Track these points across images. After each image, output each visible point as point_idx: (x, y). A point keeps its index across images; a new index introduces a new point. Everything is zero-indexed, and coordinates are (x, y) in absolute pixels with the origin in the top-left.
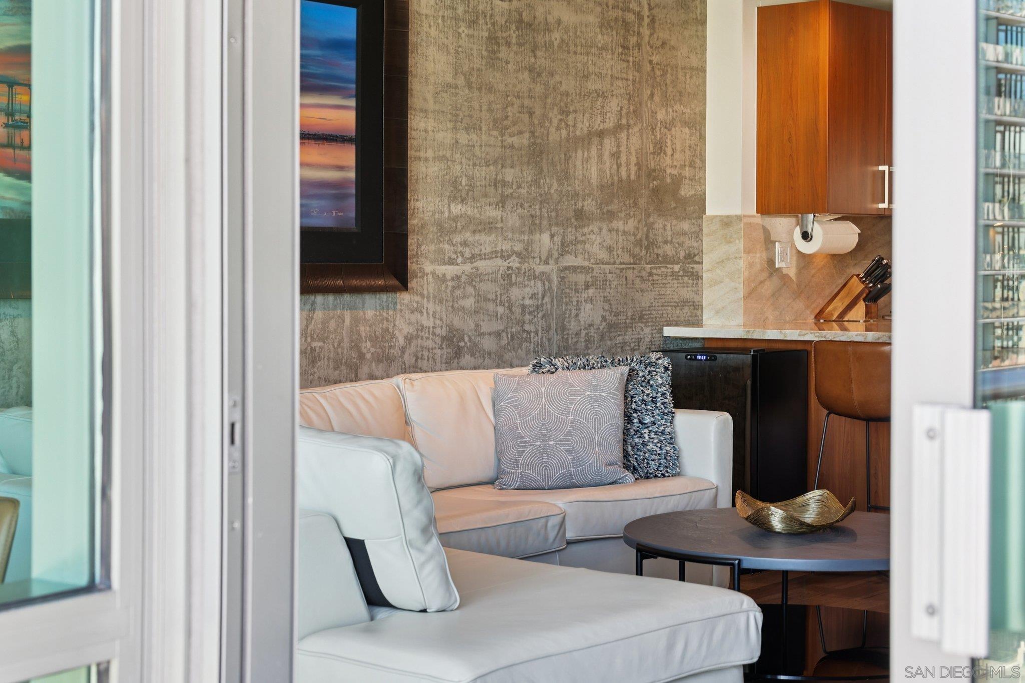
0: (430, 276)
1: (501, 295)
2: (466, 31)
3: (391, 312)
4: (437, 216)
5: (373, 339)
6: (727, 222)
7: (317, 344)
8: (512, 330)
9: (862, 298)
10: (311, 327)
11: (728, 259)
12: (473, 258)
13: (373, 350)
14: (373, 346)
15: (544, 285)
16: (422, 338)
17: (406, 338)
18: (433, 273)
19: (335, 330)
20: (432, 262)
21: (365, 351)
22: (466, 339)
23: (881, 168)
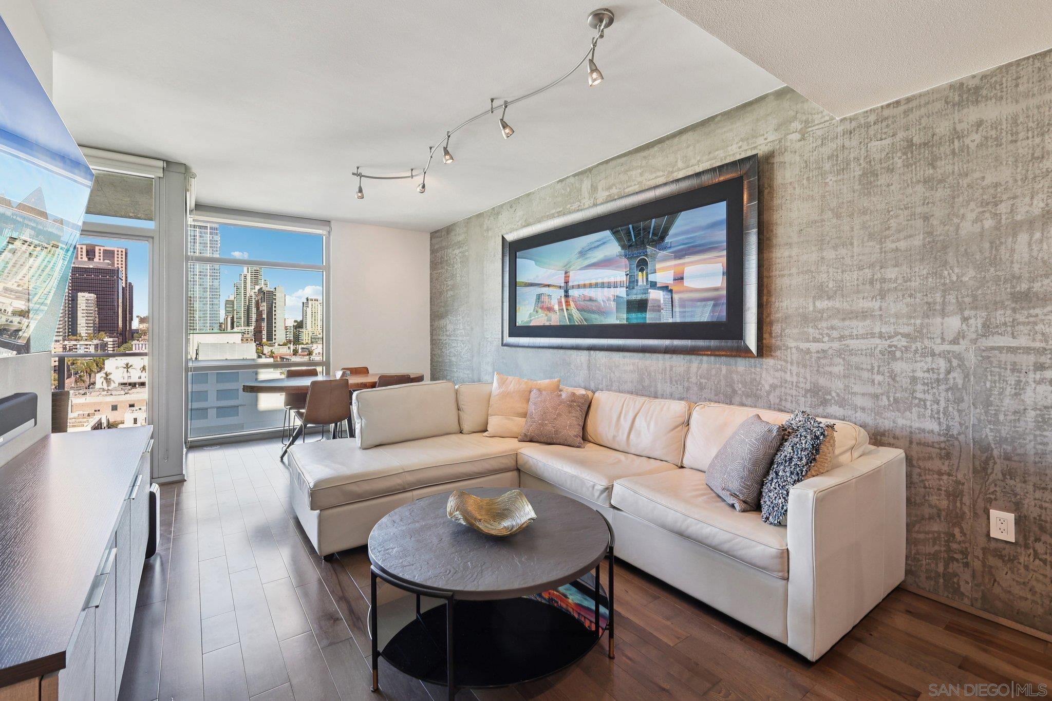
0: (794, 350)
1: (879, 367)
2: (834, 179)
3: (758, 369)
4: (801, 310)
5: (744, 384)
7: (703, 381)
8: (897, 395)
10: (700, 372)
12: (842, 338)
13: (743, 389)
14: (743, 387)
15: (950, 361)
16: (786, 388)
17: (771, 386)
18: (797, 348)
19: (715, 375)
20: (796, 340)
21: (737, 389)
22: (834, 394)
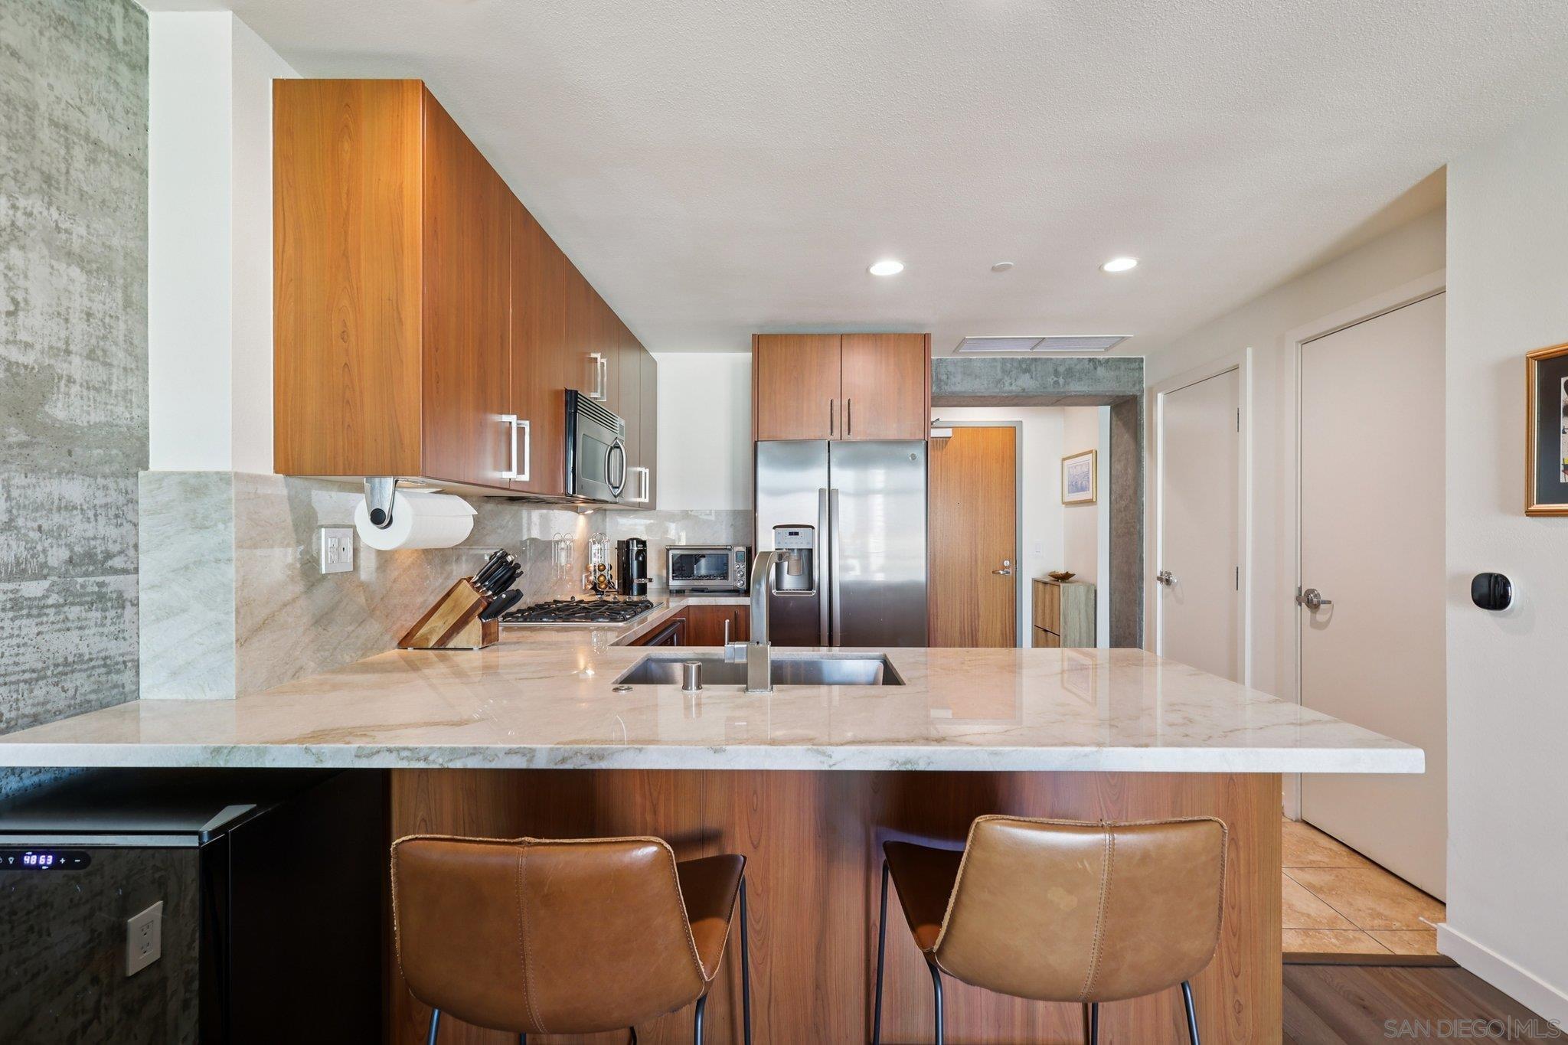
6: (195, 486)
9: (477, 613)
11: (199, 563)
23: (506, 418)
